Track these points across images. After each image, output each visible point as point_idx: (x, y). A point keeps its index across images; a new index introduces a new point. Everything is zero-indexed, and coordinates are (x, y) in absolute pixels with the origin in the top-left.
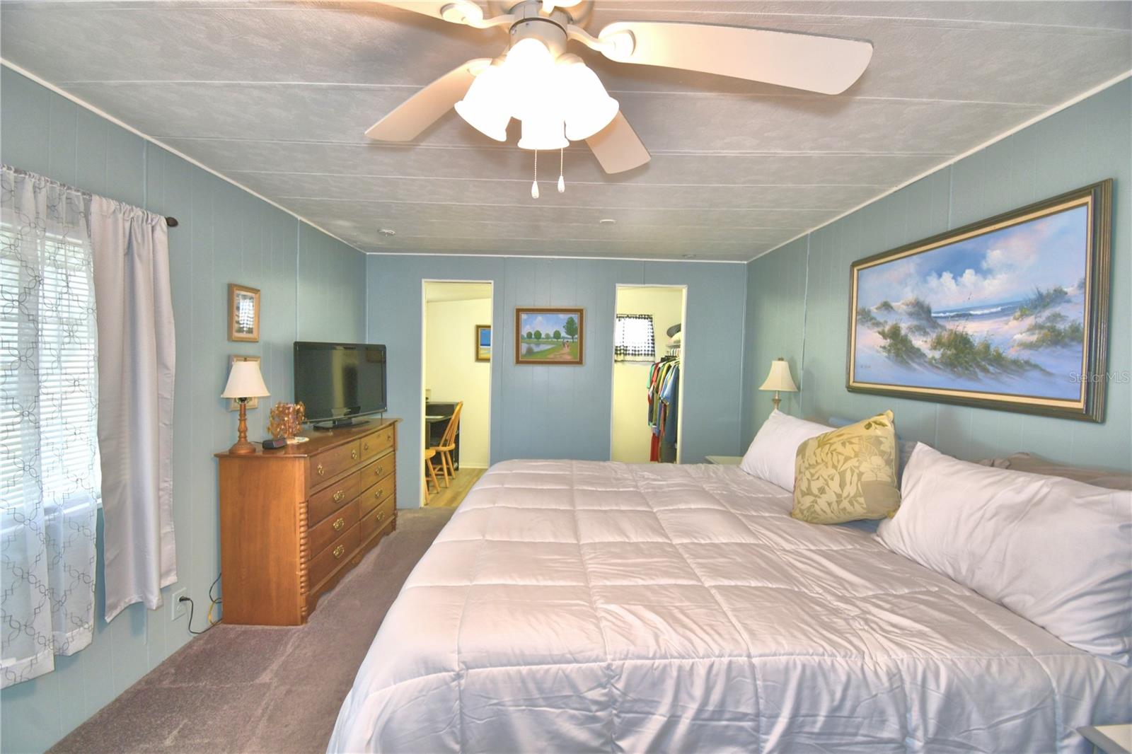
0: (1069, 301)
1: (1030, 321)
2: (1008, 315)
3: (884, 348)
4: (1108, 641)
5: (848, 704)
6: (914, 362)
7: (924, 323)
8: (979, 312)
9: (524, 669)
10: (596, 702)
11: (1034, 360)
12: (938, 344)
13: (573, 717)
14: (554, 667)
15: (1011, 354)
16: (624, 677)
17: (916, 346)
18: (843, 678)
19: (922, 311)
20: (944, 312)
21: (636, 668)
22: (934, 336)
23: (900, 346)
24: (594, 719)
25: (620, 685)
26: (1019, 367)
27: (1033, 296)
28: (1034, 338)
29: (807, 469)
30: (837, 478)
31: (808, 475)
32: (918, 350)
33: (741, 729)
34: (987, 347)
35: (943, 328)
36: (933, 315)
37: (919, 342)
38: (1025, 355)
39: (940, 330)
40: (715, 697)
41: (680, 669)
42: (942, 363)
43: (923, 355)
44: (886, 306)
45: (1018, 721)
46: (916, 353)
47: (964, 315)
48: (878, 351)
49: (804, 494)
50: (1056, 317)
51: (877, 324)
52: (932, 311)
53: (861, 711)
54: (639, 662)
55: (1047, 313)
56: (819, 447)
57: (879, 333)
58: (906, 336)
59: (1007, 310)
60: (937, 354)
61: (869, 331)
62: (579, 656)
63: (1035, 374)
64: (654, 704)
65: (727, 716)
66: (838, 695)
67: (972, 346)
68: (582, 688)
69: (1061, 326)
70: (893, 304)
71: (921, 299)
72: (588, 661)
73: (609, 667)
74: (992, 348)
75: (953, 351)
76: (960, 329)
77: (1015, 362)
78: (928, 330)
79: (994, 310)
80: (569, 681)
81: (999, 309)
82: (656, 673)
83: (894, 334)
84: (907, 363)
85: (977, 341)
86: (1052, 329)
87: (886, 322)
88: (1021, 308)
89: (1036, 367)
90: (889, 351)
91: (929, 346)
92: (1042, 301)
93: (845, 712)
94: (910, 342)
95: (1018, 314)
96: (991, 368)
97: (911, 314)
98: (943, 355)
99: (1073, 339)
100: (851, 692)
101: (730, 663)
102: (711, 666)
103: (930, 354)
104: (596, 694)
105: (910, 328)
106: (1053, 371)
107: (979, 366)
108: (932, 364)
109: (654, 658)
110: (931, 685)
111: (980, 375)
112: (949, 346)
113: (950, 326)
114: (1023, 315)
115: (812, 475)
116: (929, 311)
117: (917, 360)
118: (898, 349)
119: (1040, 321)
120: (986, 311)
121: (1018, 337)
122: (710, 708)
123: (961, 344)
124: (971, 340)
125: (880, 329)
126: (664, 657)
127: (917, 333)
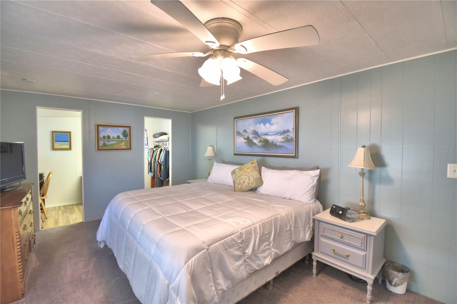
0: (290, 132)
1: (282, 136)
2: (277, 135)
3: (245, 142)
4: (311, 200)
5: (282, 225)
6: (254, 146)
7: (256, 136)
8: (270, 134)
9: (223, 241)
10: (240, 243)
11: (283, 145)
12: (260, 141)
13: (236, 249)
14: (229, 238)
15: (278, 144)
16: (244, 234)
17: (254, 142)
18: (280, 219)
19: (255, 133)
20: (262, 133)
21: (246, 231)
22: (259, 139)
23: (250, 142)
24: (240, 247)
25: (244, 236)
26: (280, 147)
27: (283, 131)
28: (283, 140)
29: (238, 177)
30: (248, 178)
31: (239, 179)
32: (255, 143)
33: (267, 237)
34: (273, 142)
35: (262, 137)
36: (259, 134)
37: (255, 141)
38: (282, 144)
39: (261, 138)
40: (262, 232)
41: (254, 227)
42: (262, 146)
43: (257, 144)
44: (245, 131)
45: (304, 219)
46: (255, 144)
47: (267, 134)
48: (243, 143)
49: (238, 184)
50: (288, 136)
51: (243, 136)
52: (259, 133)
53: (284, 225)
54: (246, 229)
55: (286, 135)
56: (240, 171)
57: (244, 138)
58: (251, 139)
59: (277, 134)
60: (260, 144)
61: (240, 138)
62: (233, 233)
63: (284, 148)
64: (251, 238)
65: (264, 235)
66: (280, 223)
67: (269, 142)
68: (237, 240)
69: (289, 138)
70: (247, 131)
71: (255, 130)
72: (236, 233)
73: (241, 233)
74: (274, 142)
75: (264, 143)
76: (266, 138)
77: (279, 146)
78: (257, 138)
79: (274, 133)
80: (233, 240)
81: (275, 133)
82: (250, 230)
83: (248, 138)
84: (252, 146)
85: (270, 141)
86: (287, 138)
87: (245, 135)
88: (280, 134)
89: (284, 147)
90: (247, 143)
91: (258, 142)
92: (285, 132)
93: (281, 227)
94: (253, 141)
95: (279, 135)
96: (274, 147)
97: (252, 134)
98: (262, 144)
99: (291, 141)
100: (282, 221)
101: (262, 223)
102: (259, 224)
103: (258, 144)
104: (240, 241)
105: (252, 137)
106: (288, 148)
107: (271, 146)
108: (259, 147)
109: (248, 227)
110: (292, 216)
111: (271, 149)
112: (263, 142)
113: (263, 137)
114: (281, 135)
115: (240, 179)
116: (257, 133)
117: (255, 146)
118: (249, 143)
119: (284, 136)
120: (272, 134)
121: (280, 140)
122: (261, 234)
123: (266, 141)
124: (269, 140)
125: (244, 137)
126: (250, 226)
127: (254, 139)
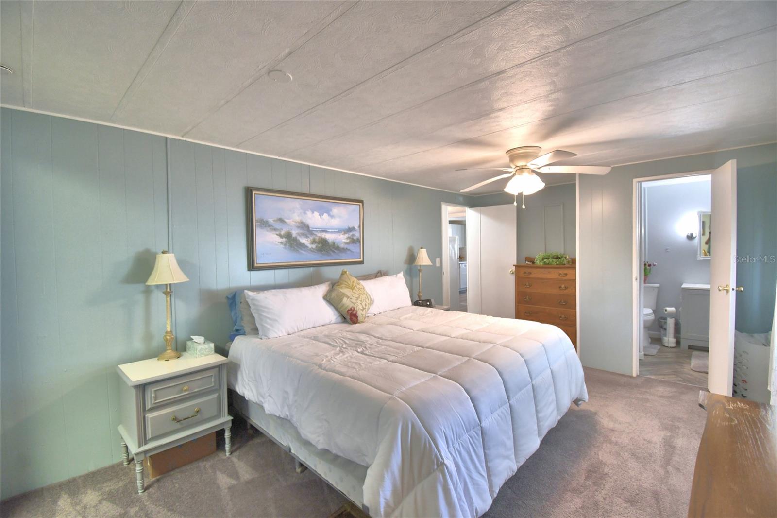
0: (356, 231)
1: (347, 235)
2: (340, 233)
3: (281, 243)
6: (302, 250)
7: (306, 232)
8: (330, 231)
11: (348, 248)
12: (314, 242)
15: (342, 246)
17: (302, 242)
19: (305, 228)
20: (316, 229)
22: (312, 238)
23: (292, 242)
26: (344, 250)
27: (347, 228)
28: (348, 241)
32: (304, 244)
34: (334, 244)
35: (316, 235)
36: (311, 229)
37: (303, 240)
38: (346, 246)
39: (314, 236)
42: (316, 250)
43: (307, 247)
44: (281, 220)
46: (303, 246)
47: (324, 231)
48: (277, 245)
50: (353, 235)
51: (275, 230)
52: (310, 227)
55: (351, 234)
57: (277, 235)
58: (296, 237)
59: (340, 231)
60: (314, 246)
61: (268, 233)
63: (349, 252)
67: (328, 243)
69: (355, 238)
70: (286, 220)
71: (304, 221)
74: (336, 244)
75: (321, 245)
76: (323, 236)
77: (343, 249)
78: (308, 235)
79: (335, 230)
81: (337, 230)
83: (288, 236)
84: (298, 251)
85: (330, 241)
86: (353, 238)
87: (282, 229)
88: (344, 231)
89: (349, 250)
90: (285, 245)
91: (309, 242)
92: (350, 230)
94: (299, 241)
95: (343, 233)
96: (336, 251)
97: (298, 227)
98: (316, 247)
99: (357, 241)
103: (310, 246)
105: (298, 234)
106: (354, 251)
107: (331, 250)
108: (312, 250)
111: (332, 253)
112: (319, 243)
113: (319, 234)
114: (345, 233)
116: (308, 227)
117: (303, 249)
118: (291, 244)
119: (349, 236)
120: (333, 231)
121: (343, 240)
123: (324, 243)
124: (328, 241)
125: (278, 233)
127: (302, 237)
